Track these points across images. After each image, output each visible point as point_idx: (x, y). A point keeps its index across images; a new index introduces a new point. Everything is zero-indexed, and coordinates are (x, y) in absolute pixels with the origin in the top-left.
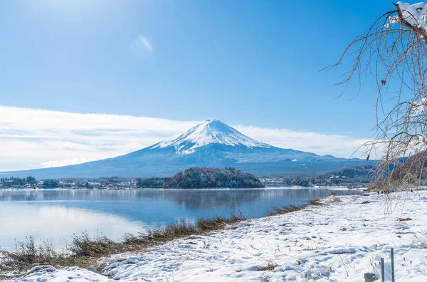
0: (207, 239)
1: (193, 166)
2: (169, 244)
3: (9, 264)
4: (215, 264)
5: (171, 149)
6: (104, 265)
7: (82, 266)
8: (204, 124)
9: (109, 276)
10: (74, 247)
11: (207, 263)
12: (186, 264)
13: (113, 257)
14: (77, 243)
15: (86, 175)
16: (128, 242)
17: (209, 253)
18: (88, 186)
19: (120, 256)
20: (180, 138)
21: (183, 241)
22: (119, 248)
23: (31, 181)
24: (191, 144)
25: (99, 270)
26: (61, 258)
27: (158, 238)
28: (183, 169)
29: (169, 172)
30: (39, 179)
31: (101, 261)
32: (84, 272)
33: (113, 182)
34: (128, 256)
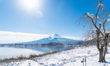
0: (54, 55)
1: (52, 42)
2: (47, 56)
3: (18, 59)
4: (55, 59)
5: (47, 39)
6: (35, 59)
7: (31, 59)
8: (53, 34)
9: (36, 61)
10: (29, 56)
11: (54, 59)
12: (50, 59)
13: (37, 58)
14: (30, 55)
15: (32, 43)
16: (39, 55)
17: (54, 57)
18: (32, 45)
19: (38, 58)
20: (49, 37)
21: (49, 55)
22: (38, 56)
23: (23, 44)
24: (51, 38)
25: (34, 60)
26: (27, 58)
27: (45, 55)
28: (50, 42)
29: (47, 43)
30: (24, 44)
31: (34, 58)
32: (31, 61)
33: (37, 44)
34: (39, 58)
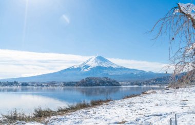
0: (95, 109)
1: (89, 76)
2: (78, 112)
3: (5, 120)
4: (98, 121)
5: (79, 69)
6: (48, 121)
7: (39, 121)
8: (94, 58)
10: (34, 113)
11: (95, 120)
12: (85, 120)
13: (52, 117)
14: (36, 111)
15: (41, 81)
16: (59, 111)
17: (95, 116)
18: (41, 85)
19: (55, 117)
20: (83, 64)
21: (84, 110)
22: (55, 114)
23: (16, 83)
24: (88, 67)
25: (46, 124)
26: (29, 118)
27: (73, 109)
28: (84, 78)
29: (78, 79)
30: (20, 82)
31: (47, 119)
32: (39, 124)
33: (53, 83)
34: (59, 117)
